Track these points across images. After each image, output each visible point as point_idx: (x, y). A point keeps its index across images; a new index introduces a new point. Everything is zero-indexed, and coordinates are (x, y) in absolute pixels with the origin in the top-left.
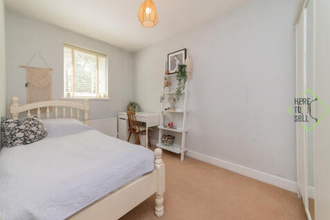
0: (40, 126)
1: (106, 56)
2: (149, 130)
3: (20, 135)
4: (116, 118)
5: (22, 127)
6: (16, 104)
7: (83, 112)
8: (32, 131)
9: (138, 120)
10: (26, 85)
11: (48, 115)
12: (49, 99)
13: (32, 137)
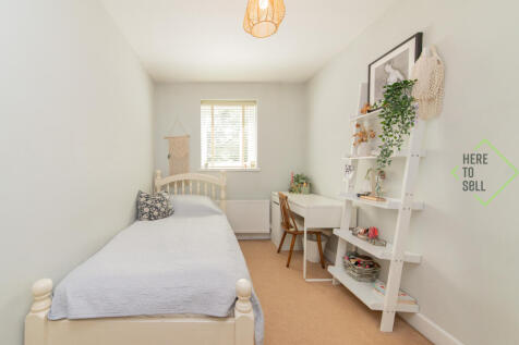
0: (165, 203)
1: (255, 102)
2: (308, 232)
3: (146, 210)
4: (268, 201)
5: (149, 202)
6: (159, 177)
7: (218, 188)
8: (156, 208)
9: (292, 209)
10: (169, 157)
11: (176, 191)
12: (186, 171)
13: (156, 213)
